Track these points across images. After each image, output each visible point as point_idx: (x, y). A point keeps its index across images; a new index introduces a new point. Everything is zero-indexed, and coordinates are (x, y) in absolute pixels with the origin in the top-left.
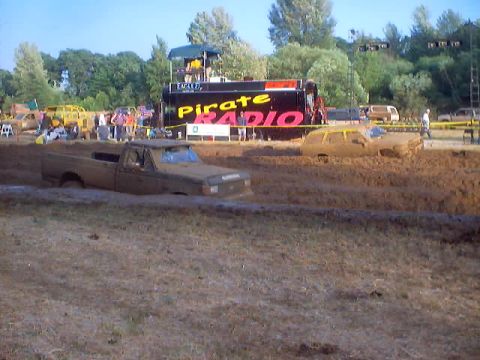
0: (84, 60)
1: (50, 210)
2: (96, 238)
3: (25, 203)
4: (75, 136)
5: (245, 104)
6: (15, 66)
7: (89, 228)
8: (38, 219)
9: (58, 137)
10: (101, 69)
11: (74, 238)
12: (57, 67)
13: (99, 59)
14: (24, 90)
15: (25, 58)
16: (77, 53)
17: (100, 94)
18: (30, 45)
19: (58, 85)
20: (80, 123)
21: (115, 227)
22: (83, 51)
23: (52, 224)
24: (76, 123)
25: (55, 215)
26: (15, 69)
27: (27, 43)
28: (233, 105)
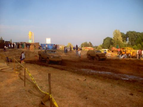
0: (134, 34)
1: (117, 82)
2: (132, 95)
3: (110, 78)
4: (130, 57)
6: (113, 36)
7: (130, 90)
8: (113, 85)
9: (124, 57)
10: (140, 37)
11: (124, 94)
12: (126, 37)
13: (139, 34)
14: (116, 43)
15: (116, 34)
16: (132, 32)
17: (139, 45)
18: (118, 30)
19: (126, 42)
20: (131, 53)
21: (140, 91)
23: (117, 87)
24: (130, 53)
25: (118, 84)
26: (113, 37)
27: (117, 30)
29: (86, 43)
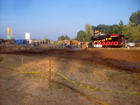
5: (107, 40)
10: (108, 30)
13: (107, 27)
16: (102, 25)
22: (103, 25)
28: (104, 40)
29: (63, 36)
